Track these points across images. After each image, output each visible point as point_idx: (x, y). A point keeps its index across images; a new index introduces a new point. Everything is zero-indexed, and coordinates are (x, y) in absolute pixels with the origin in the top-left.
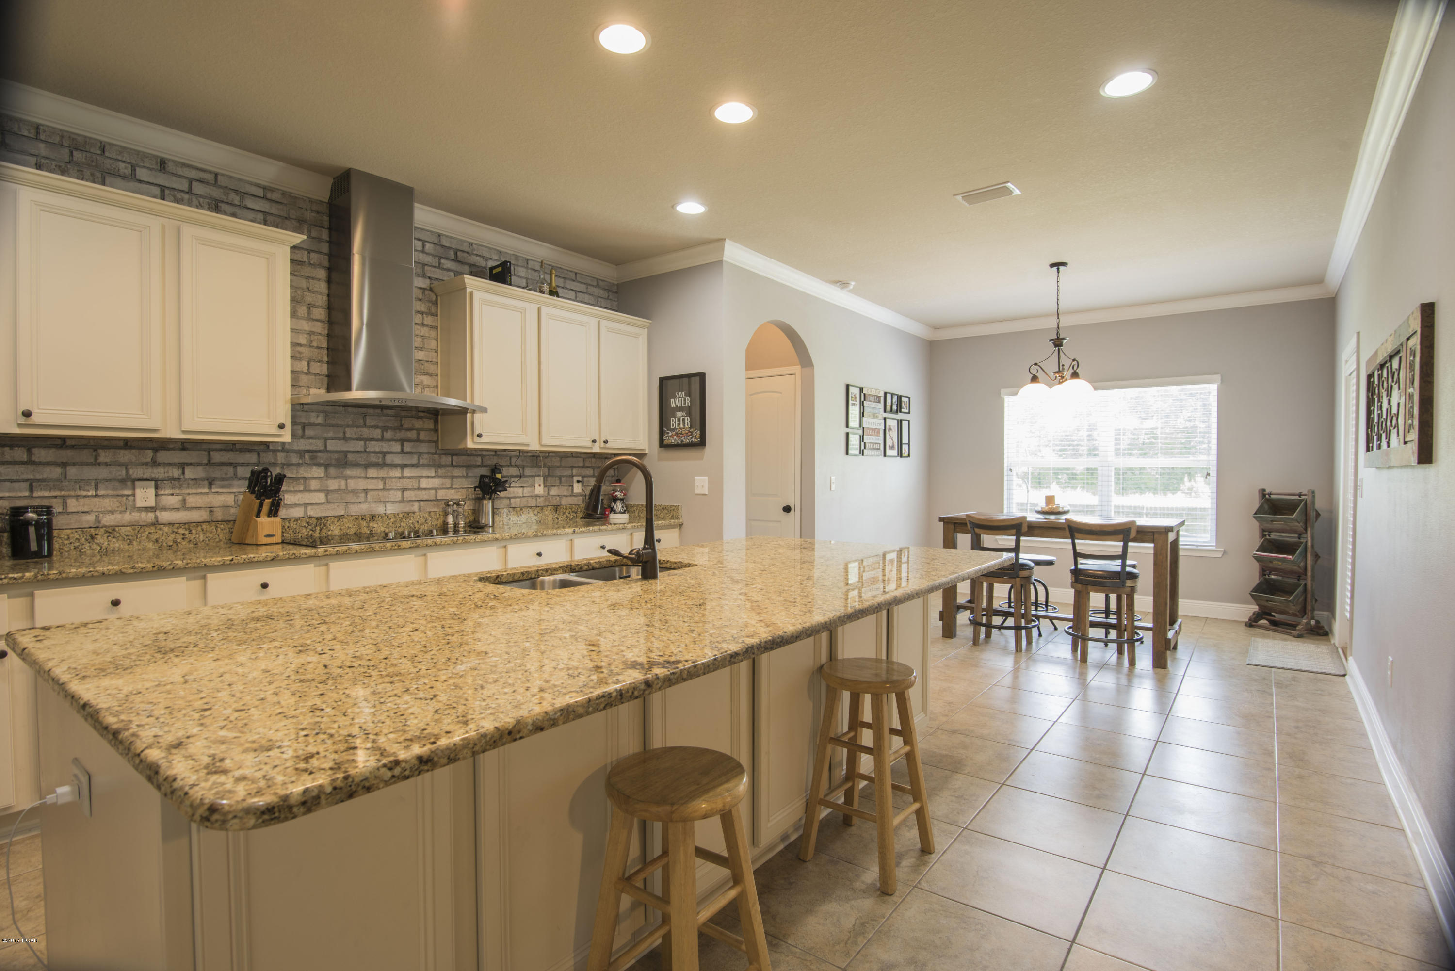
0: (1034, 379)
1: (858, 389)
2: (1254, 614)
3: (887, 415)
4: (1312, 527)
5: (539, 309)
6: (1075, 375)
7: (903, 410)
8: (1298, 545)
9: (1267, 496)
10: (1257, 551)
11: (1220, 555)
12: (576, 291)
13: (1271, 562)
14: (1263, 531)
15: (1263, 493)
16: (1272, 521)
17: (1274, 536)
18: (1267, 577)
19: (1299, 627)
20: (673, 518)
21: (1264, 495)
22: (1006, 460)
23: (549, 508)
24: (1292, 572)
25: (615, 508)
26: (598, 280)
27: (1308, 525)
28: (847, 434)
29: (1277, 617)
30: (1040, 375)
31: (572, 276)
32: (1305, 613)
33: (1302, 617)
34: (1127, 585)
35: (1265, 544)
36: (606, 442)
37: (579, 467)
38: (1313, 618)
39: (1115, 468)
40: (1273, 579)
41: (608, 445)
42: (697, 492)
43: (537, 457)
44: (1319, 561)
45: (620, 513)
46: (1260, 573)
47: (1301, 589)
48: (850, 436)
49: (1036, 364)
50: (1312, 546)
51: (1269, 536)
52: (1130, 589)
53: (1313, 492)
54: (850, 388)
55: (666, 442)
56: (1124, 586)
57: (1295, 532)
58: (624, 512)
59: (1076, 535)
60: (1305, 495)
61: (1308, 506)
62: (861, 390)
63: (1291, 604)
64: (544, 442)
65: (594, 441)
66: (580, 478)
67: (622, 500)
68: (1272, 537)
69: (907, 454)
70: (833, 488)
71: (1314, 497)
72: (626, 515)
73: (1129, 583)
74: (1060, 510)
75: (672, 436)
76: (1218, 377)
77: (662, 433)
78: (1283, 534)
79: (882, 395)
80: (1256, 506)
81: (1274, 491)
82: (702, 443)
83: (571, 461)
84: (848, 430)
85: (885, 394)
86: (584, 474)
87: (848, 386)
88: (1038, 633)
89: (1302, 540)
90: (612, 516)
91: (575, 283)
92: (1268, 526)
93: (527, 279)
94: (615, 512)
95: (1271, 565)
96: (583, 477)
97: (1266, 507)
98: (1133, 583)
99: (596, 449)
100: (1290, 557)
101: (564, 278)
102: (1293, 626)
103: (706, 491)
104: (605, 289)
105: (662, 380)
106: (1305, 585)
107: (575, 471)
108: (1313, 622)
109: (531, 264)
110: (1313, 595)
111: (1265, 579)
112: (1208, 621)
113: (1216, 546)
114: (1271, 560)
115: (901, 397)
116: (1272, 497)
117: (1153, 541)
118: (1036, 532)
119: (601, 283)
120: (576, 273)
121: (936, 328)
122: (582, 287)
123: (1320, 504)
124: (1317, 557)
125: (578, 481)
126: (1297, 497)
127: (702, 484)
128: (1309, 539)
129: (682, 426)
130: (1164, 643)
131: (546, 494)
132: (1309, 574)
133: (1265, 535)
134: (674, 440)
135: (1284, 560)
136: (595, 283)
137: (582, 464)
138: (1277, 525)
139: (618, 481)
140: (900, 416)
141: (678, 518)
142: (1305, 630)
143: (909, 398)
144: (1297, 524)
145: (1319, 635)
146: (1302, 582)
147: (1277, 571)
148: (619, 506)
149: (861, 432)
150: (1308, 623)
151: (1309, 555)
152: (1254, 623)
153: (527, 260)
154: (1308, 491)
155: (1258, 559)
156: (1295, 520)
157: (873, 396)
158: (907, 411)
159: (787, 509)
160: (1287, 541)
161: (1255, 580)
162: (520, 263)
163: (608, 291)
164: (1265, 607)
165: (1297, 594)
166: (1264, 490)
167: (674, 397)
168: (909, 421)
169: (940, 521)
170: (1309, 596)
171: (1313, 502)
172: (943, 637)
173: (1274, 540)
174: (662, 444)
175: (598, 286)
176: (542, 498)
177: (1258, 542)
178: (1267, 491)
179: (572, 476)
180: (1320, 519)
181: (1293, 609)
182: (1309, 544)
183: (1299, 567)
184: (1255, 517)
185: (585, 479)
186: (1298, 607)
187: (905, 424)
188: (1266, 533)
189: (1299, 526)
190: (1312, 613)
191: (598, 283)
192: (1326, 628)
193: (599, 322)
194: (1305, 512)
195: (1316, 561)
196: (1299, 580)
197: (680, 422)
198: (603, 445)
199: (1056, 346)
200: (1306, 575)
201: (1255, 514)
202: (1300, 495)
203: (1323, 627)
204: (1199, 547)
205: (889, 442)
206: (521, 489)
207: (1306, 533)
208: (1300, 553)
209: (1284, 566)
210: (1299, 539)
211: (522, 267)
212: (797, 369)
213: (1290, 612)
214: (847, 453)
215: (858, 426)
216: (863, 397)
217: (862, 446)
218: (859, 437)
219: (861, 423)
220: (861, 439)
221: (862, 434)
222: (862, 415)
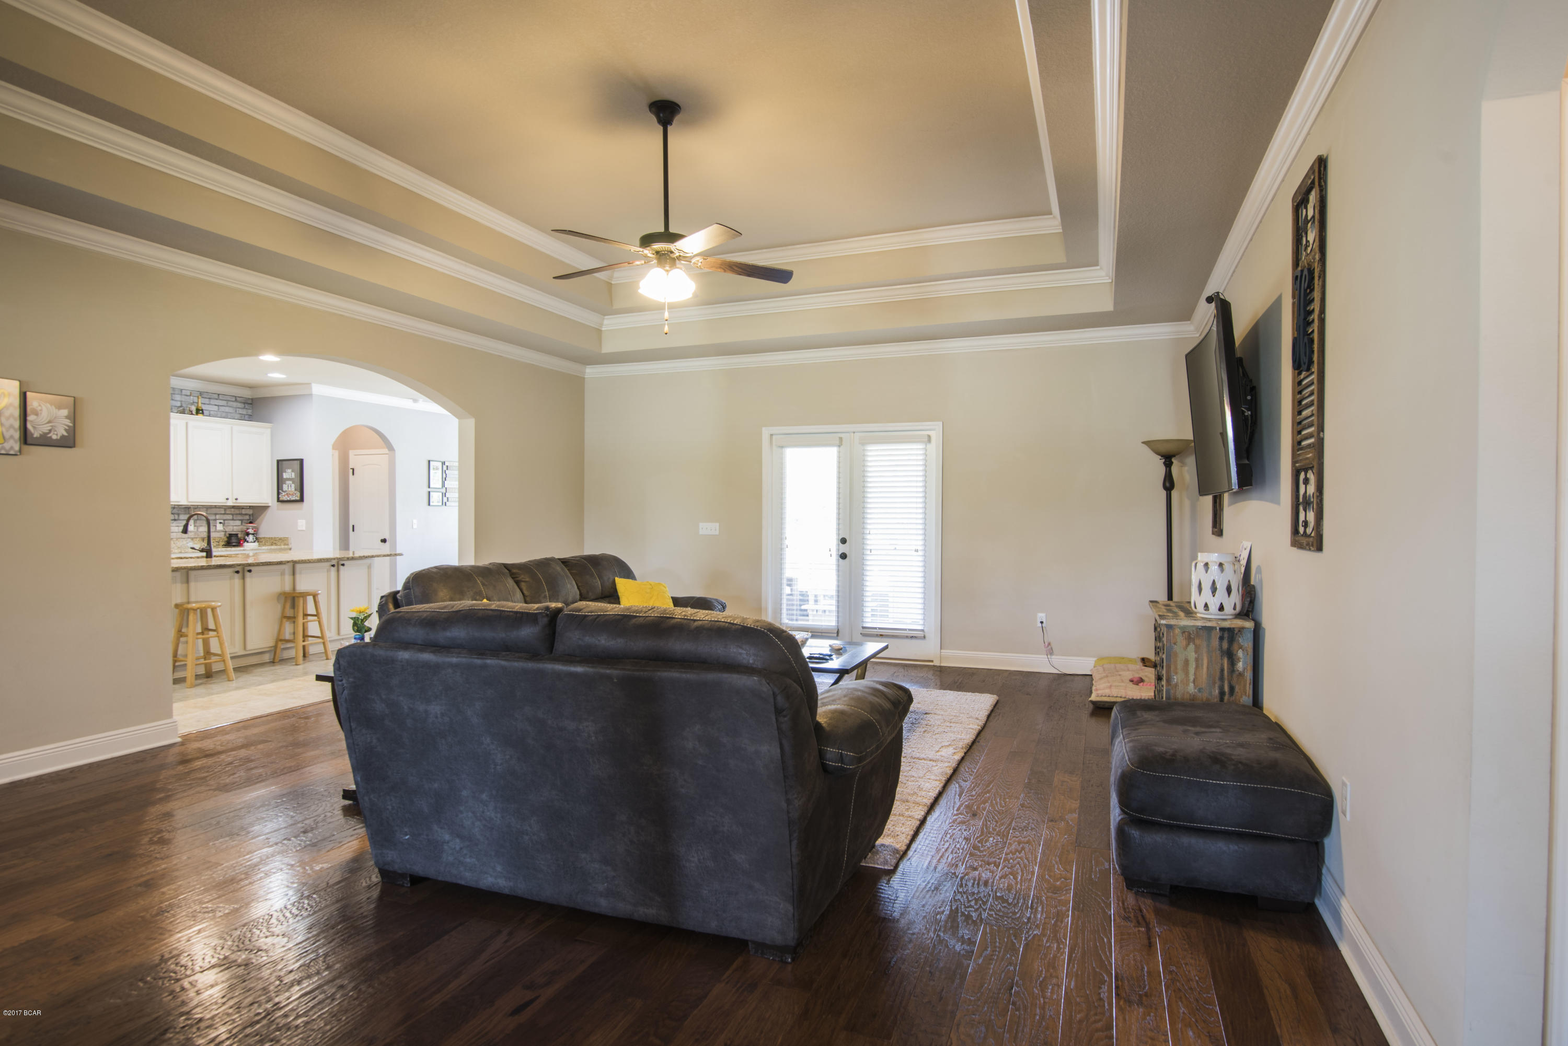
1: (441, 463)
5: (187, 423)
12: (218, 406)
20: (285, 545)
23: (198, 539)
25: (248, 539)
26: (236, 397)
28: (429, 492)
31: (216, 396)
36: (236, 499)
37: (221, 514)
41: (238, 501)
42: (299, 529)
43: (189, 508)
45: (251, 542)
48: (431, 493)
54: (432, 462)
55: (281, 499)
58: (254, 542)
62: (443, 463)
64: (190, 500)
65: (227, 499)
66: (222, 521)
67: (253, 534)
70: (415, 526)
72: (256, 544)
75: (284, 496)
77: (278, 494)
82: (302, 500)
83: (214, 511)
84: (429, 490)
86: (225, 518)
87: (429, 461)
90: (246, 544)
91: (218, 401)
93: (181, 401)
94: (248, 542)
96: (224, 520)
99: (230, 503)
101: (209, 398)
103: (304, 528)
104: (241, 402)
105: (278, 461)
107: (218, 517)
109: (184, 392)
119: (238, 399)
120: (219, 395)
122: (224, 403)
125: (220, 523)
127: (302, 524)
129: (290, 489)
131: (196, 530)
134: (286, 498)
136: (234, 399)
137: (223, 512)
139: (251, 523)
141: (288, 545)
148: (251, 538)
149: (444, 491)
153: (181, 390)
157: (456, 467)
159: (384, 541)
162: (176, 392)
163: (244, 403)
167: (285, 472)
174: (279, 500)
175: (236, 401)
176: (193, 533)
179: (216, 520)
185: (226, 521)
191: (236, 399)
193: (232, 427)
197: (290, 488)
198: (235, 501)
206: (177, 528)
211: (178, 394)
212: (386, 451)
214: (429, 505)
215: (441, 487)
216: (445, 468)
217: (445, 500)
218: (441, 494)
219: (443, 485)
220: (444, 495)
221: (445, 492)
222: (444, 480)
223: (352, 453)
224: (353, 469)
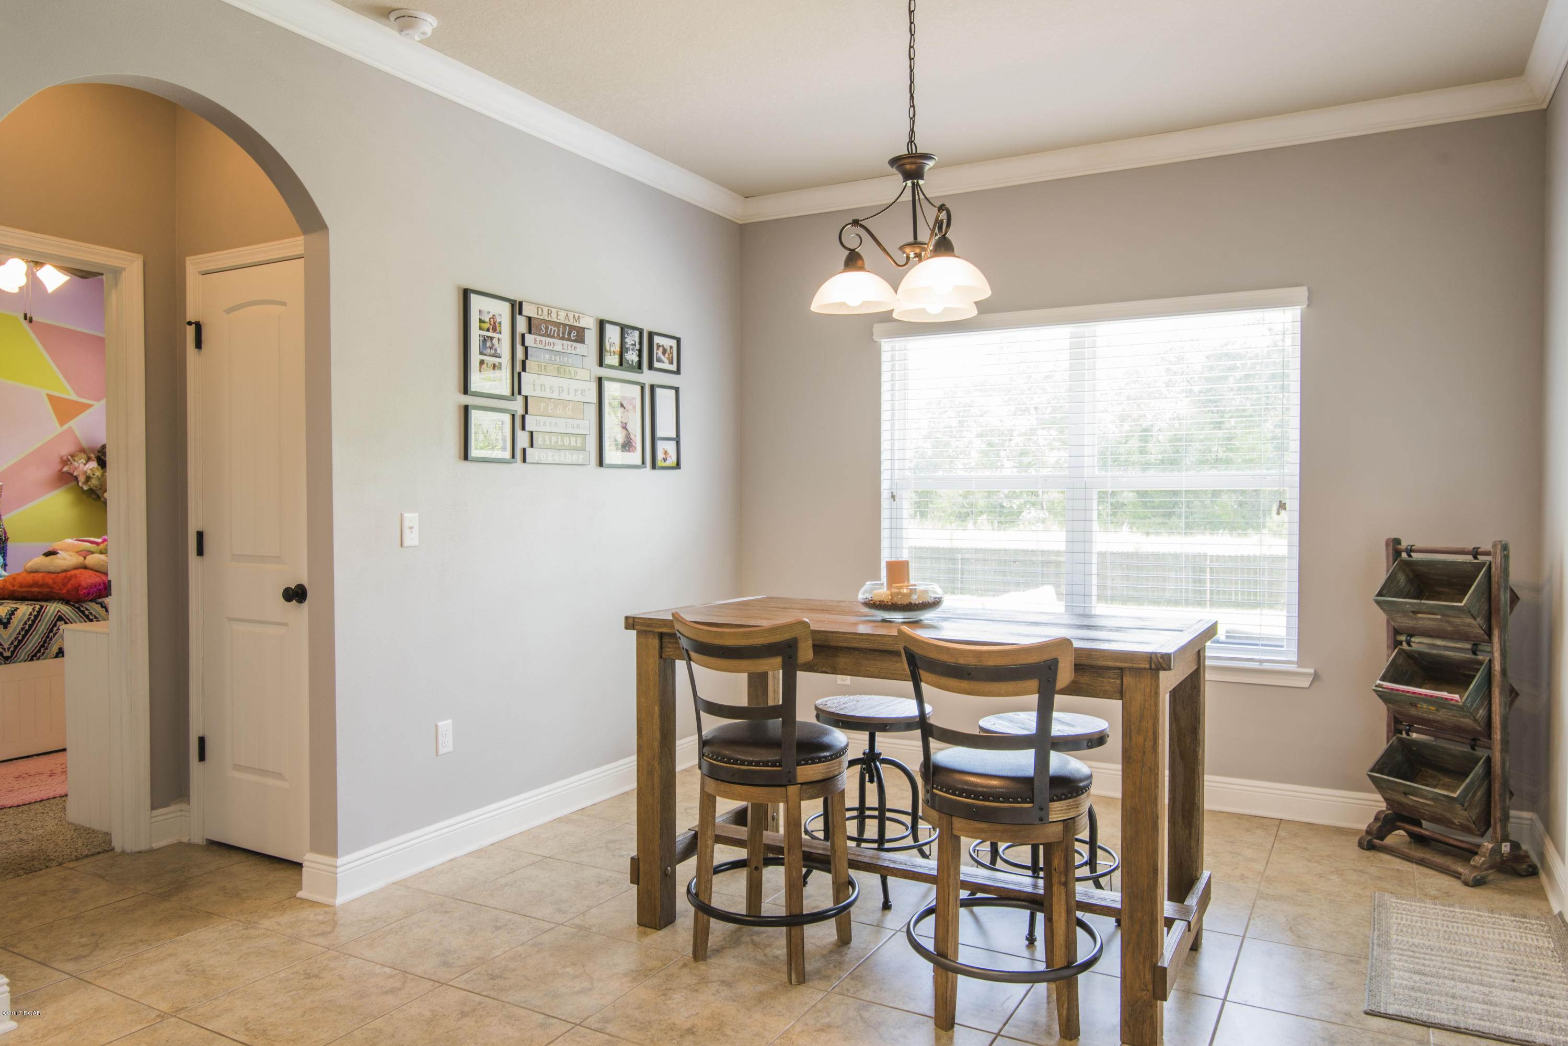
0: (853, 261)
1: (507, 306)
2: (1377, 819)
3: (603, 372)
4: (1503, 629)
6: (944, 246)
7: (657, 365)
8: (1473, 666)
9: (1404, 555)
10: (1383, 679)
11: (1307, 684)
13: (1414, 705)
14: (1396, 632)
15: (1395, 547)
16: (1415, 613)
17: (1419, 644)
18: (1404, 735)
19: (1478, 860)
21: (1397, 553)
22: (885, 476)
24: (1458, 731)
27: (1494, 622)
28: (466, 409)
29: (1428, 828)
30: (867, 250)
32: (1488, 825)
33: (1482, 835)
34: (1053, 817)
35: (1400, 661)
38: (1505, 838)
39: (1099, 492)
40: (1414, 742)
44: (1518, 702)
46: (1388, 725)
47: (1479, 769)
48: (475, 415)
49: (856, 223)
50: (1504, 672)
51: (1409, 644)
52: (1060, 827)
53: (1505, 548)
54: (474, 298)
56: (1043, 820)
57: (1464, 637)
59: (923, 674)
60: (1487, 553)
61: (1494, 579)
62: (517, 307)
63: (1458, 806)
68: (1415, 647)
69: (672, 461)
70: (411, 539)
71: (1506, 557)
73: (1058, 811)
74: (915, 599)
76: (1303, 292)
78: (1439, 642)
79: (589, 323)
80: (1382, 577)
81: (1419, 545)
84: (466, 400)
85: (602, 324)
87: (466, 294)
88: (882, 899)
89: (1480, 657)
92: (1405, 622)
95: (1413, 711)
97: (1402, 579)
98: (1069, 808)
100: (1457, 697)
102: (1466, 854)
106: (1489, 760)
108: (1506, 848)
110: (1505, 784)
111: (1401, 740)
112: (1282, 833)
113: (1299, 663)
114: (1414, 701)
115: (651, 335)
116: (1416, 556)
117: (1120, 694)
118: (842, 660)
121: (748, 193)
123: (1518, 575)
124: (1512, 694)
126: (1469, 558)
128: (1497, 655)
130: (1148, 977)
132: (1497, 735)
133: (1401, 643)
135: (1441, 704)
138: (1426, 621)
140: (648, 377)
142: (1491, 868)
143: (678, 341)
144: (1469, 620)
145: (1519, 875)
146: (1482, 753)
147: (1428, 725)
149: (517, 406)
150: (1496, 851)
151: (1496, 692)
152: (1377, 841)
154: (1494, 546)
155: (1385, 696)
156: (1467, 611)
157: (557, 324)
158: (673, 367)
159: (294, 594)
160: (1447, 657)
161: (1380, 744)
164: (1400, 804)
165: (1472, 782)
166: (1397, 541)
168: (677, 390)
169: (628, 627)
170: (1497, 787)
171: (1505, 571)
172: (640, 923)
173: (1421, 654)
177: (1384, 658)
178: (1404, 544)
180: (1517, 607)
181: (1461, 815)
182: (1497, 667)
183: (1476, 720)
184: (1378, 602)
186: (1474, 813)
187: (665, 399)
188: (1403, 638)
189: (1475, 625)
190: (1504, 827)
192: (1534, 858)
194: (1488, 591)
195: (1512, 702)
196: (1473, 748)
199: (907, 175)
200: (1489, 737)
201: (1380, 594)
202: (1475, 553)
203: (1527, 856)
204: (1266, 666)
205: (613, 432)
207: (1490, 640)
208: (1478, 688)
209: (1442, 715)
210: (1474, 653)
213: (1456, 821)
214: (466, 457)
215: (507, 392)
216: (522, 326)
217: (522, 439)
218: (507, 418)
219: (517, 386)
220: (519, 422)
221: (520, 411)
222: (518, 368)
223: (193, 266)
224: (198, 327)
